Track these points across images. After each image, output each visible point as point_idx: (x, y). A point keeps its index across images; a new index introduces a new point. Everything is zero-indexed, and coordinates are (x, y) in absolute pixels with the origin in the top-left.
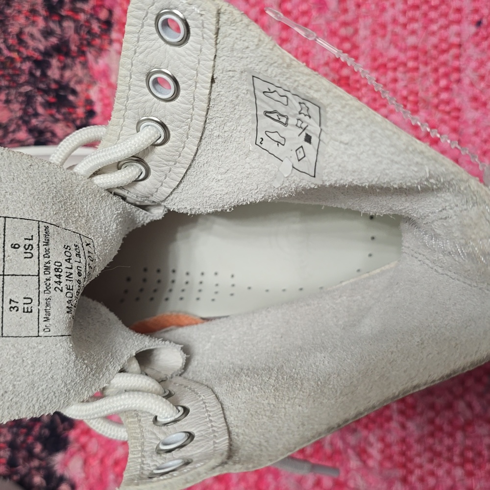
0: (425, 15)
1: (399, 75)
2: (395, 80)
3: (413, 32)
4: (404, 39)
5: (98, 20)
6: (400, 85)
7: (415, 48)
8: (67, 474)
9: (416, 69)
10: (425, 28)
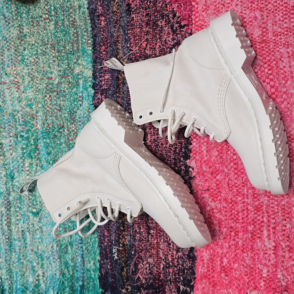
0: (289, 16)
1: (282, 37)
2: (281, 39)
3: (286, 23)
4: (283, 25)
5: (188, 33)
6: (283, 40)
7: (287, 27)
8: (191, 166)
9: (288, 34)
10: (290, 20)
